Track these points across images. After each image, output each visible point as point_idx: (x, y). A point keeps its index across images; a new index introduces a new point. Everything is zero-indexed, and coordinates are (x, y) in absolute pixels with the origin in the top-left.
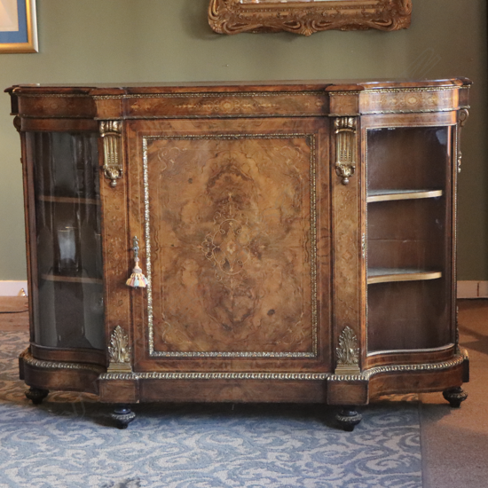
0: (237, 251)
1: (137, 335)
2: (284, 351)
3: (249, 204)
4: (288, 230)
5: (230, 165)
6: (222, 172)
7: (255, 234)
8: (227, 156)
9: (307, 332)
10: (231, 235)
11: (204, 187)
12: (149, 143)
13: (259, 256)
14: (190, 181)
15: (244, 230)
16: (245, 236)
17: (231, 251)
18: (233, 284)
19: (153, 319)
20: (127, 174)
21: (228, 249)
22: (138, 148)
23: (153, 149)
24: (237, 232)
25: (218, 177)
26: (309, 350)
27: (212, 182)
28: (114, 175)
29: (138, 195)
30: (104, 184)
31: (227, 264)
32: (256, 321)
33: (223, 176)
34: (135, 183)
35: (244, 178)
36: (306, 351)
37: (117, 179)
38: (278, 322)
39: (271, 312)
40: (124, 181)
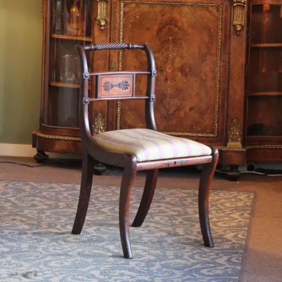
0: (173, 71)
1: (111, 119)
2: (198, 132)
3: (181, 44)
4: (203, 61)
5: (171, 21)
6: (167, 25)
7: (184, 62)
8: (170, 16)
9: (212, 122)
10: (170, 62)
11: (155, 33)
12: (125, 6)
13: (186, 76)
14: (148, 29)
15: (178, 59)
16: (178, 63)
17: (169, 72)
18: (170, 91)
19: (121, 110)
20: (110, 23)
21: (168, 70)
22: (118, 8)
23: (127, 9)
24: (173, 61)
25: (164, 27)
26: (212, 132)
27: (160, 30)
28: (103, 23)
29: (117, 36)
30: (96, 28)
31: (166, 79)
32: (182, 113)
33: (167, 27)
34: (115, 28)
35: (180, 29)
36: (211, 133)
37: (104, 26)
38: (195, 115)
39: (191, 109)
40: (108, 27)
